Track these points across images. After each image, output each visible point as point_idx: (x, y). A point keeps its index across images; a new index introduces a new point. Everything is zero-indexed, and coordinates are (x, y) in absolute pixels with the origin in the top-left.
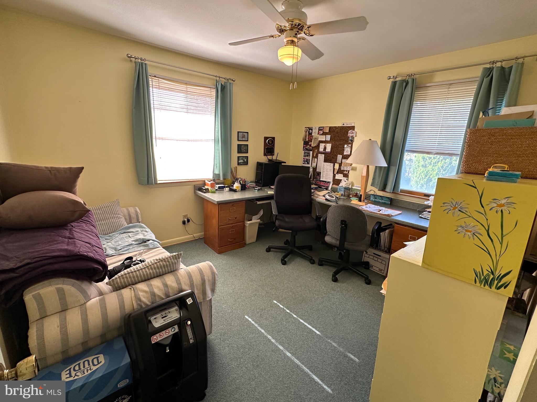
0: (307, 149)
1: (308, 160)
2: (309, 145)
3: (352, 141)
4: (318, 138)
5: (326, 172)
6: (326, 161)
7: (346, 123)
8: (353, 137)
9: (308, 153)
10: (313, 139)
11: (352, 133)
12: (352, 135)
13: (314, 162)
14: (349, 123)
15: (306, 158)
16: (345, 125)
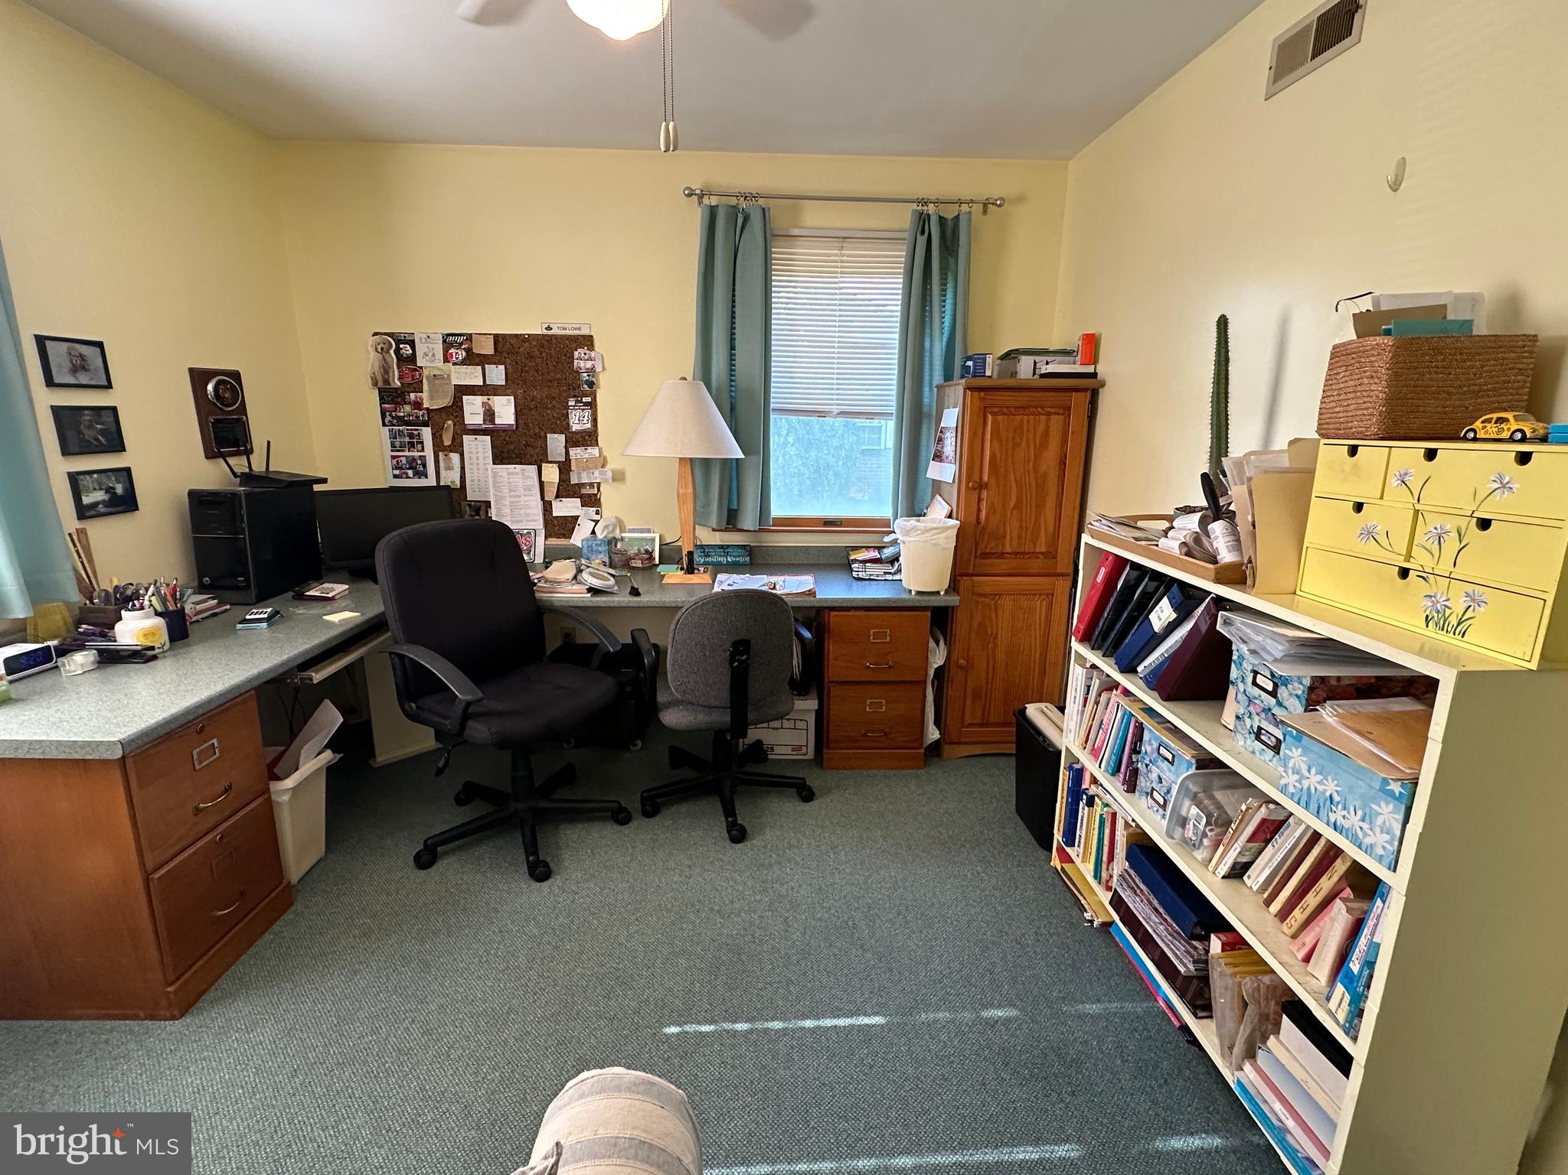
0: (402, 421)
1: (419, 462)
2: (410, 403)
3: (591, 384)
4: (449, 376)
5: (511, 497)
6: (500, 458)
7: (560, 325)
8: (592, 371)
9: (411, 436)
10: (425, 381)
11: (588, 360)
12: (589, 364)
13: (449, 468)
14: (571, 326)
16: (555, 331)
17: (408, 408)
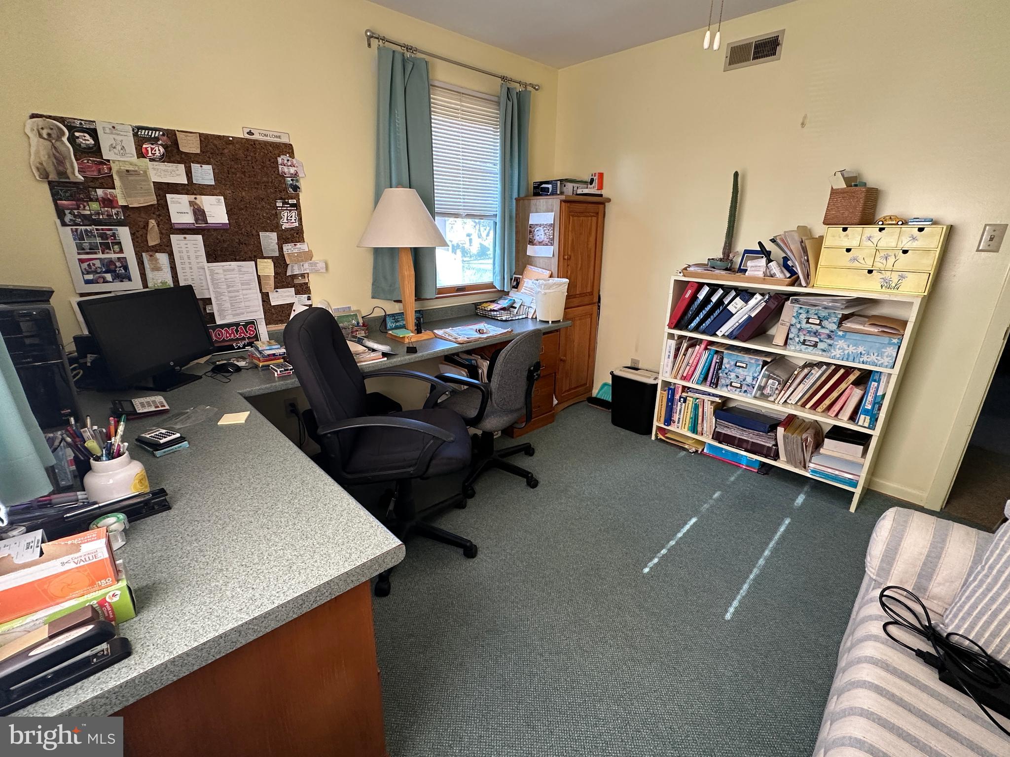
0: (88, 220)
1: (118, 264)
3: (296, 188)
4: (145, 172)
5: (229, 292)
6: (213, 256)
7: (261, 132)
8: (295, 176)
9: (103, 236)
10: (115, 177)
11: (291, 166)
12: (292, 170)
13: (157, 269)
14: (271, 133)
15: (100, 256)
16: (256, 137)
17: (95, 206)
